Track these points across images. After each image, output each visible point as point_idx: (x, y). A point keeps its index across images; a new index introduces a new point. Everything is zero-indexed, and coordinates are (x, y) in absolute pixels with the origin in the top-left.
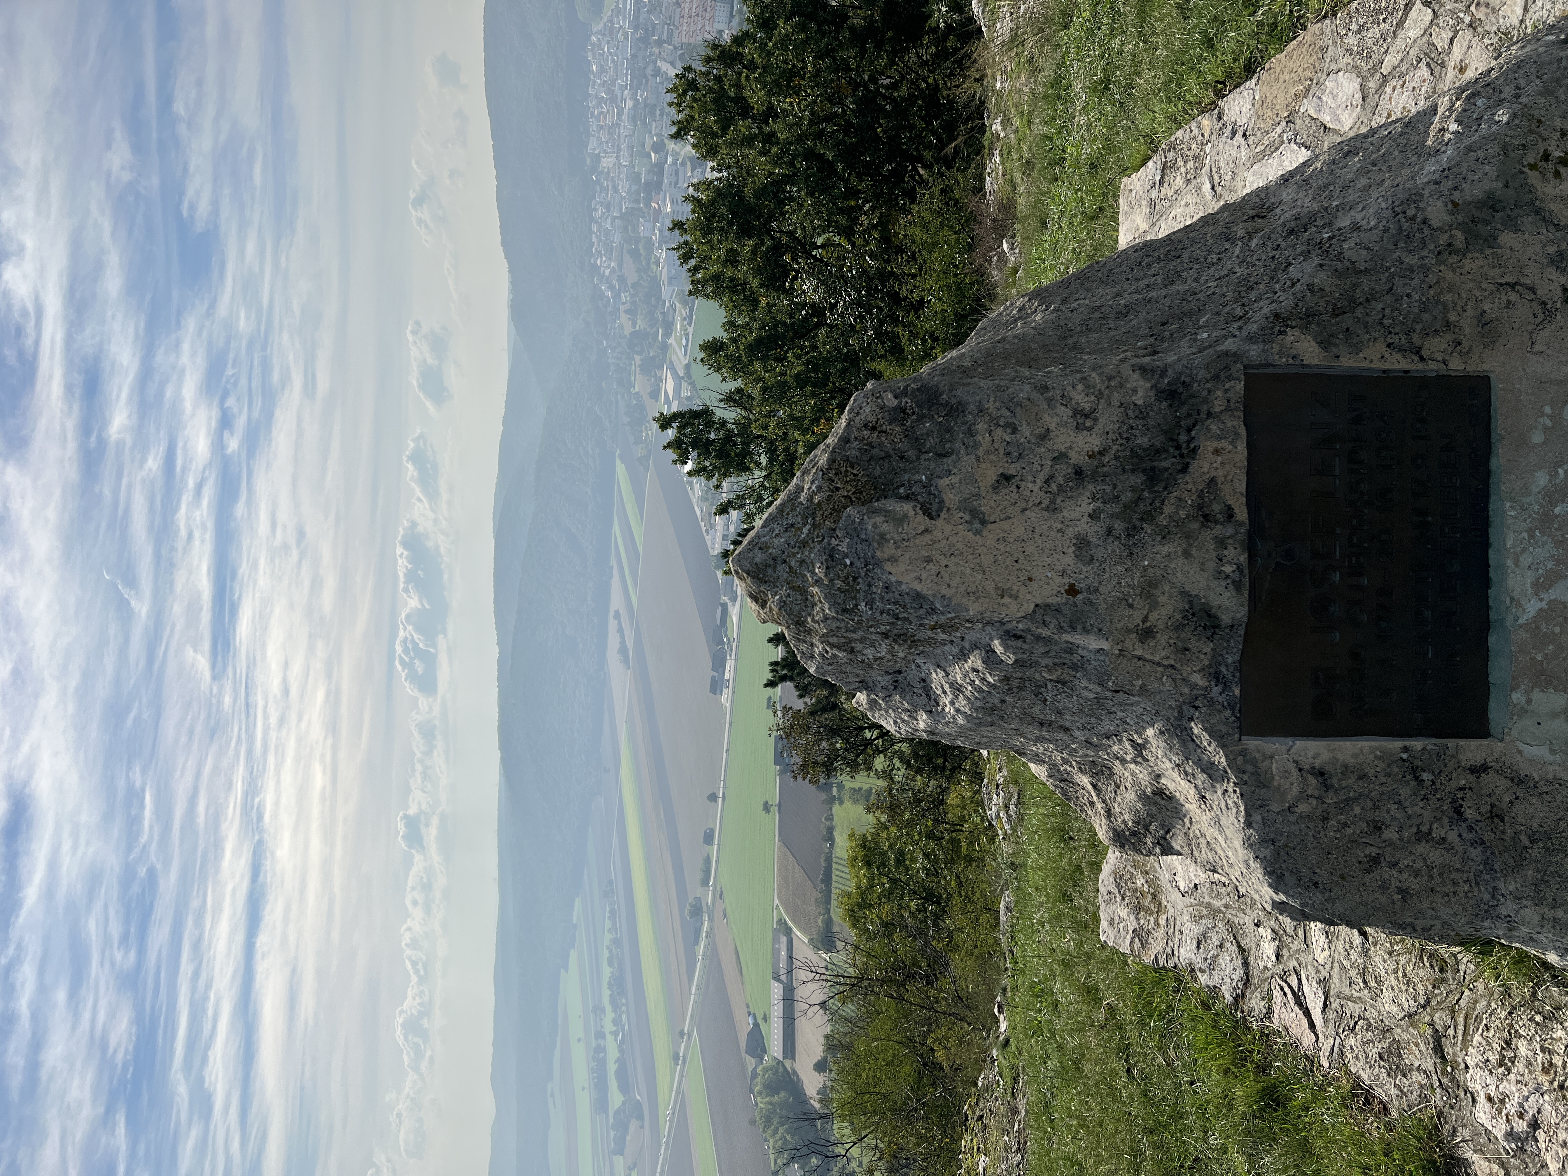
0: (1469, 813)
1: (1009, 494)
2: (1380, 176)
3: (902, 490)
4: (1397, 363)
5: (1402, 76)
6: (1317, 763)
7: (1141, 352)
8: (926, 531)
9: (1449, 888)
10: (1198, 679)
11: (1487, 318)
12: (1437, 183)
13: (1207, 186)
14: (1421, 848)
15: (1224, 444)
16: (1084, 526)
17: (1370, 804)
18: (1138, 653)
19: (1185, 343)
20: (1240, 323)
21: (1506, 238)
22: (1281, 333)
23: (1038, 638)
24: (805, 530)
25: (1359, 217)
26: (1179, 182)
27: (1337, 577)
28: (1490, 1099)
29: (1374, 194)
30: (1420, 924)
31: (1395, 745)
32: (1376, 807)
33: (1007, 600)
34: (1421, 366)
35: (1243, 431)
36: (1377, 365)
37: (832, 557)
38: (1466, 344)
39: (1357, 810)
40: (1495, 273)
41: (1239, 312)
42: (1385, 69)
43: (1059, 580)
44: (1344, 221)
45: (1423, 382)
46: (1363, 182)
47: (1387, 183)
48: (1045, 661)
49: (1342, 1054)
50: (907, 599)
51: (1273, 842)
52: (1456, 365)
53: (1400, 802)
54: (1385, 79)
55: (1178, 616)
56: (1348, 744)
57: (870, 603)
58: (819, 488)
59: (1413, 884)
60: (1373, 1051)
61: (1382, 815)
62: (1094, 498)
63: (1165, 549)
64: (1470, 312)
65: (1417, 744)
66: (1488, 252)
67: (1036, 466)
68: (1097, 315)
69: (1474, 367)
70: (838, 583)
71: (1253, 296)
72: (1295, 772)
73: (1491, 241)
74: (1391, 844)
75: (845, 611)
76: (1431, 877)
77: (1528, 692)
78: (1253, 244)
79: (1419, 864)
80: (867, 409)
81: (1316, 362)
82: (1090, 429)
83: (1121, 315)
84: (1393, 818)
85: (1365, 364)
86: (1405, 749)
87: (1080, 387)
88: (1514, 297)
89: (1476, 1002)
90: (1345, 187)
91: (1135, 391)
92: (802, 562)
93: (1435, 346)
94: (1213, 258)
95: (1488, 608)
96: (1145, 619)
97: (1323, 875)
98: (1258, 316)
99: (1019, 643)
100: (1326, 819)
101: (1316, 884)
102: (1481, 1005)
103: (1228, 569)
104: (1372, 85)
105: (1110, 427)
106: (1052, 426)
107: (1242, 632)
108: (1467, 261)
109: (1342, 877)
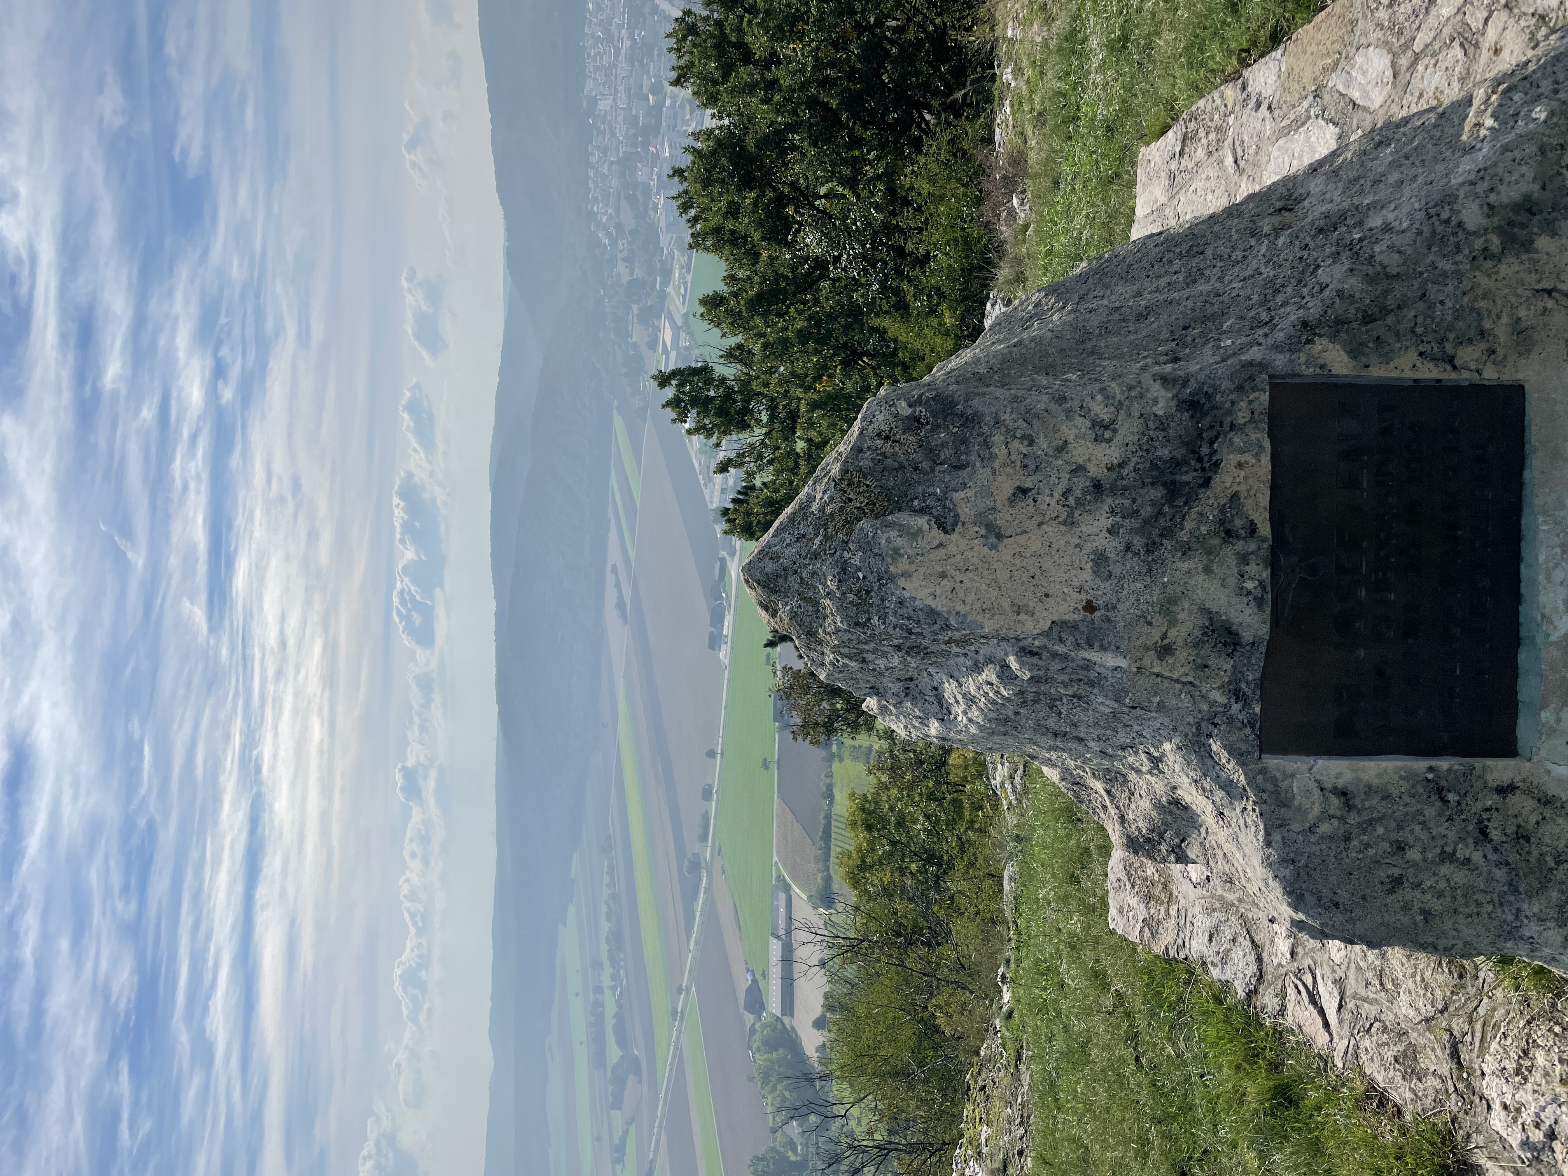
0: (1495, 834)
1: (1025, 507)
2: (1413, 171)
3: (916, 503)
4: (1430, 372)
5: (1434, 54)
6: (1340, 783)
7: (1163, 358)
8: (941, 545)
9: (1473, 909)
10: (1218, 697)
11: (1523, 325)
12: (1472, 184)
13: (1229, 160)
14: (1446, 869)
15: (1248, 457)
16: (1102, 541)
17: (1393, 824)
18: (1156, 670)
19: (1208, 350)
20: (1266, 330)
21: (1543, 242)
22: (1308, 341)
23: (1055, 655)
24: (817, 541)
25: (1391, 217)
26: (1200, 154)
27: (1363, 593)
28: (1505, 1107)
29: (1407, 191)
30: (1442, 943)
31: (1420, 765)
32: (1400, 827)
33: (1023, 617)
34: (1453, 376)
35: (1267, 444)
36: (1409, 374)
37: (844, 570)
38: (1500, 352)
39: (1380, 830)
40: (1533, 278)
41: (1264, 316)
42: (1418, 46)
43: (1076, 596)
44: (1375, 221)
45: (1455, 391)
46: (1394, 177)
47: (1421, 180)
48: (1060, 678)
49: (1356, 1055)
50: (921, 615)
51: (1293, 862)
52: (1490, 374)
53: (1424, 823)
54: (1417, 57)
55: (1198, 633)
56: (1372, 764)
57: (883, 618)
58: (832, 499)
59: (1435, 905)
60: (1389, 1054)
61: (1405, 835)
62: (1112, 512)
63: (1186, 566)
64: (1505, 320)
65: (1444, 764)
66: (1524, 257)
67: (1053, 479)
68: (1116, 316)
69: (1508, 376)
70: (851, 597)
71: (1279, 299)
72: (1316, 792)
73: (1527, 245)
74: (1415, 864)
75: (857, 624)
76: (1455, 898)
77: (1558, 711)
78: (1281, 241)
79: (1443, 885)
80: (881, 418)
81: (1344, 371)
82: (1109, 441)
83: (1141, 317)
84: (1417, 839)
85: (1395, 374)
86: (1431, 769)
87: (1099, 397)
88: (1550, 304)
89: (1494, 1009)
90: (1377, 182)
91: (1155, 401)
92: (814, 573)
93: (1468, 355)
94: (1238, 255)
95: (1518, 624)
96: (1164, 636)
97: (1343, 895)
98: (1285, 324)
99: (1035, 660)
100: (1348, 839)
101: (1336, 905)
102: (1500, 1013)
103: (1250, 585)
104: (1404, 62)
105: (1130, 439)
106: (1071, 438)
107: (1263, 649)
108: (1503, 267)
109: (1364, 898)
